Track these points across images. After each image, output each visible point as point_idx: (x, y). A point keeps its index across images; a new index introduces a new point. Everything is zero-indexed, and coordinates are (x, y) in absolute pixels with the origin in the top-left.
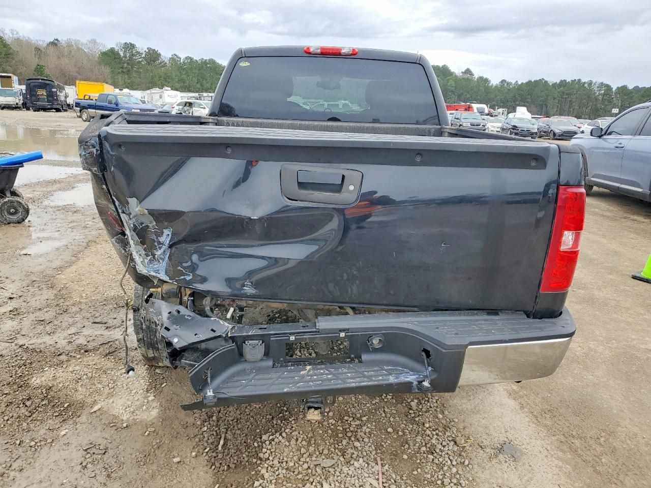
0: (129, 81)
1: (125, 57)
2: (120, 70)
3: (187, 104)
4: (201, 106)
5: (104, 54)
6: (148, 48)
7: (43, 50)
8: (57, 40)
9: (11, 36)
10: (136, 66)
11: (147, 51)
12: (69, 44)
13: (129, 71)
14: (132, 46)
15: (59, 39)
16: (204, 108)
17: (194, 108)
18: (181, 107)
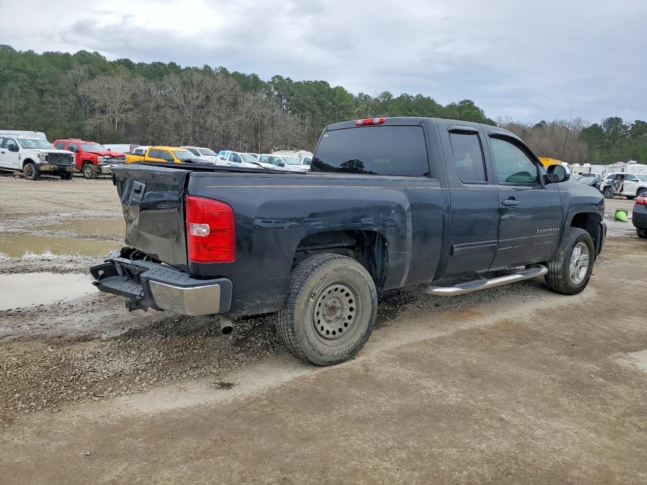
0: (608, 156)
1: (608, 132)
2: (599, 146)
3: (619, 177)
4: (634, 179)
5: (586, 131)
6: (636, 121)
7: (529, 132)
8: (544, 122)
9: (505, 122)
10: (618, 141)
11: (635, 124)
12: (553, 125)
13: (609, 145)
14: (618, 120)
15: (546, 121)
16: (637, 181)
17: (625, 181)
18: (611, 180)
